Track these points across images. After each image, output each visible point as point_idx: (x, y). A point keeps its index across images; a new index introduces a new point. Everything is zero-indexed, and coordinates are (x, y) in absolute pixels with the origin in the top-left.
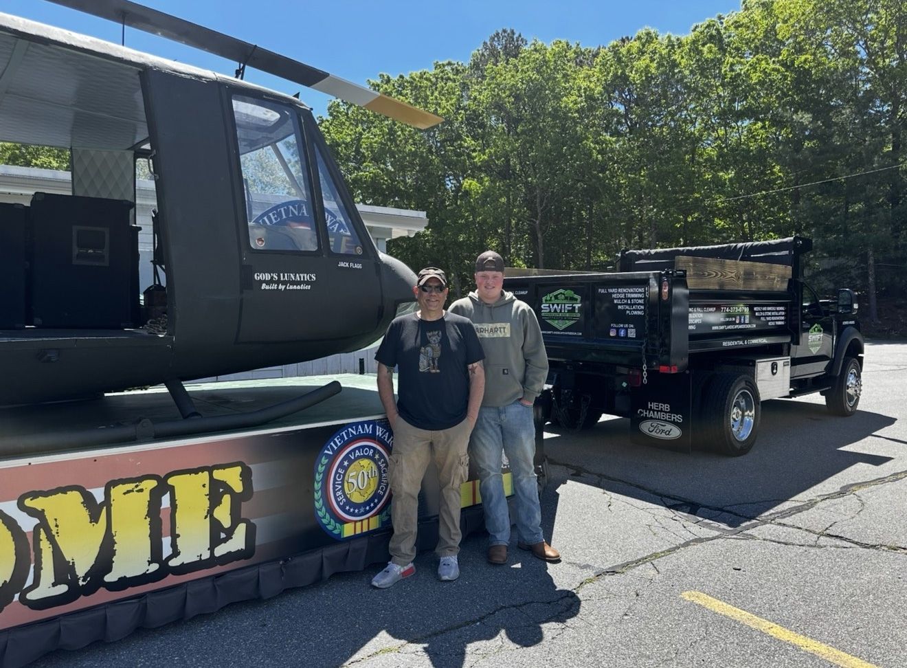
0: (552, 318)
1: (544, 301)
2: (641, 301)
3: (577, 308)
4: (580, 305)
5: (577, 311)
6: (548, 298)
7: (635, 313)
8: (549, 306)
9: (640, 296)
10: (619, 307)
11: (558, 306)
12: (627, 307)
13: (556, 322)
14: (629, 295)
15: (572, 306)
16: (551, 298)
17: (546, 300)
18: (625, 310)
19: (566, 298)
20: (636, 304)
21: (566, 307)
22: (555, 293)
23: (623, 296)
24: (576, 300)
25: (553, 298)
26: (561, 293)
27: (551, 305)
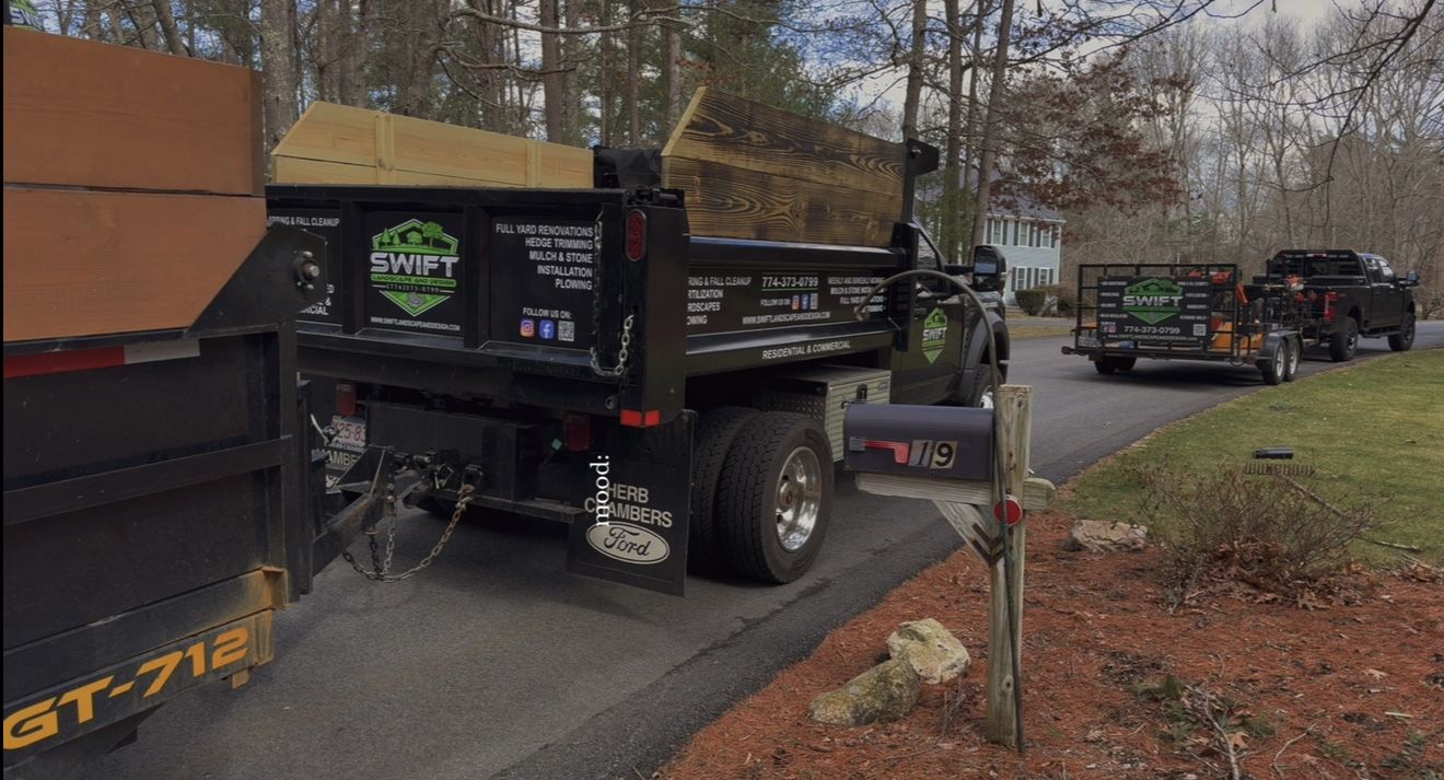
0: (395, 288)
1: (376, 246)
2: (587, 258)
3: (449, 266)
4: (456, 260)
5: (449, 274)
6: (386, 239)
7: (574, 284)
8: (388, 259)
9: (583, 244)
10: (541, 270)
11: (408, 259)
12: (557, 271)
13: (404, 296)
14: (561, 243)
15: (438, 262)
16: (392, 238)
17: (381, 244)
18: (552, 278)
19: (426, 241)
20: (575, 264)
21: (426, 263)
22: (402, 227)
23: (548, 244)
24: (448, 246)
25: (397, 240)
26: (414, 229)
27: (392, 256)
